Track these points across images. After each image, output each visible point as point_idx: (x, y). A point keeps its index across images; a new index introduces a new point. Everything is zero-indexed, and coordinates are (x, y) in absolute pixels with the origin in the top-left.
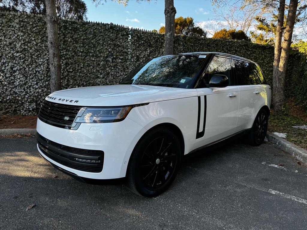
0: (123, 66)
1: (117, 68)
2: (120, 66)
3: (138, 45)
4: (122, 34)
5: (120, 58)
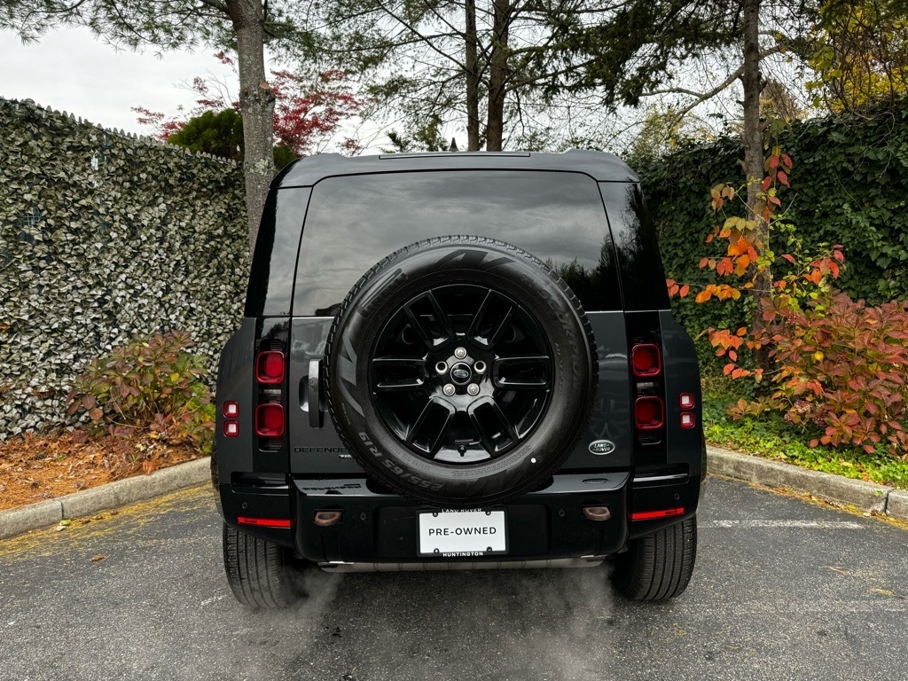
0: (80, 256)
1: (60, 262)
2: (71, 256)
3: (127, 185)
4: (71, 142)
5: (68, 228)
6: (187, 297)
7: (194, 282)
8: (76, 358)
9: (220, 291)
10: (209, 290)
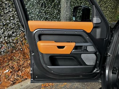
6: (46, 14)
7: (47, 10)
8: (13, 33)
9: (54, 12)
10: (52, 12)
